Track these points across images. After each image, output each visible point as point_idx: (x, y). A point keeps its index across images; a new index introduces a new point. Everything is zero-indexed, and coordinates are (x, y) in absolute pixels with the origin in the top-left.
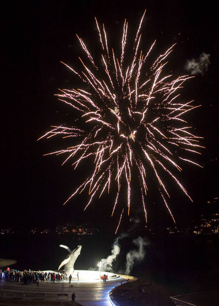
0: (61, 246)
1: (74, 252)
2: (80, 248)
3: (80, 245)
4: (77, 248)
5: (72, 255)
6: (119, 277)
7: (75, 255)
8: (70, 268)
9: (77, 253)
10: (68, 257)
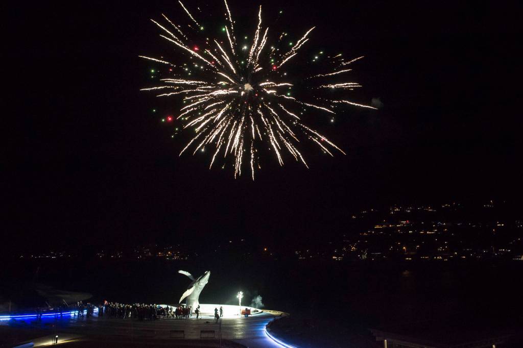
0: (181, 272)
1: (200, 280)
2: (208, 275)
3: (208, 271)
4: (204, 275)
5: (197, 284)
6: (262, 312)
7: (201, 284)
8: (194, 300)
9: (204, 281)
10: (192, 287)
